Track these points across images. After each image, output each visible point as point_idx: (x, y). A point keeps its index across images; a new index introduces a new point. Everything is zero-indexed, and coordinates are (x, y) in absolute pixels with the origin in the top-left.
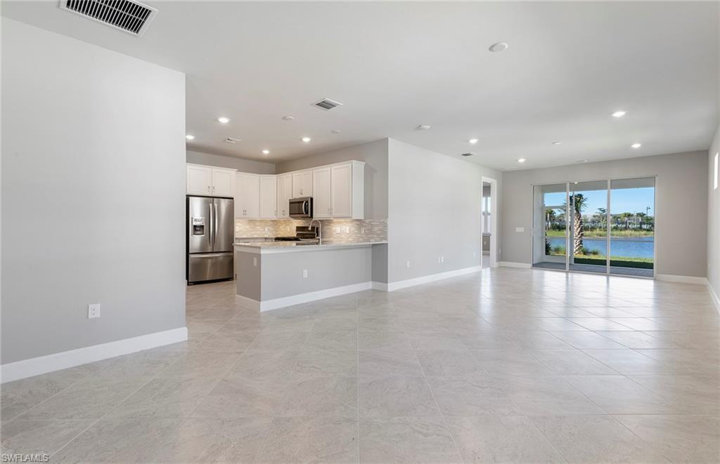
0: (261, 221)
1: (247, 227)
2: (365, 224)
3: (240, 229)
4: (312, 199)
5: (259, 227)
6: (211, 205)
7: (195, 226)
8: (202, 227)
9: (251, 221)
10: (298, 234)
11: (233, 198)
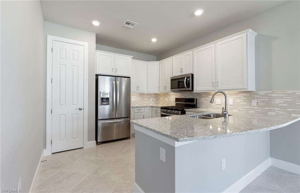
0: (148, 94)
1: (139, 98)
2: (256, 96)
3: (134, 100)
4: (192, 75)
5: (146, 99)
6: (114, 82)
7: (102, 99)
8: (108, 99)
9: (142, 95)
10: (176, 104)
11: (130, 78)
